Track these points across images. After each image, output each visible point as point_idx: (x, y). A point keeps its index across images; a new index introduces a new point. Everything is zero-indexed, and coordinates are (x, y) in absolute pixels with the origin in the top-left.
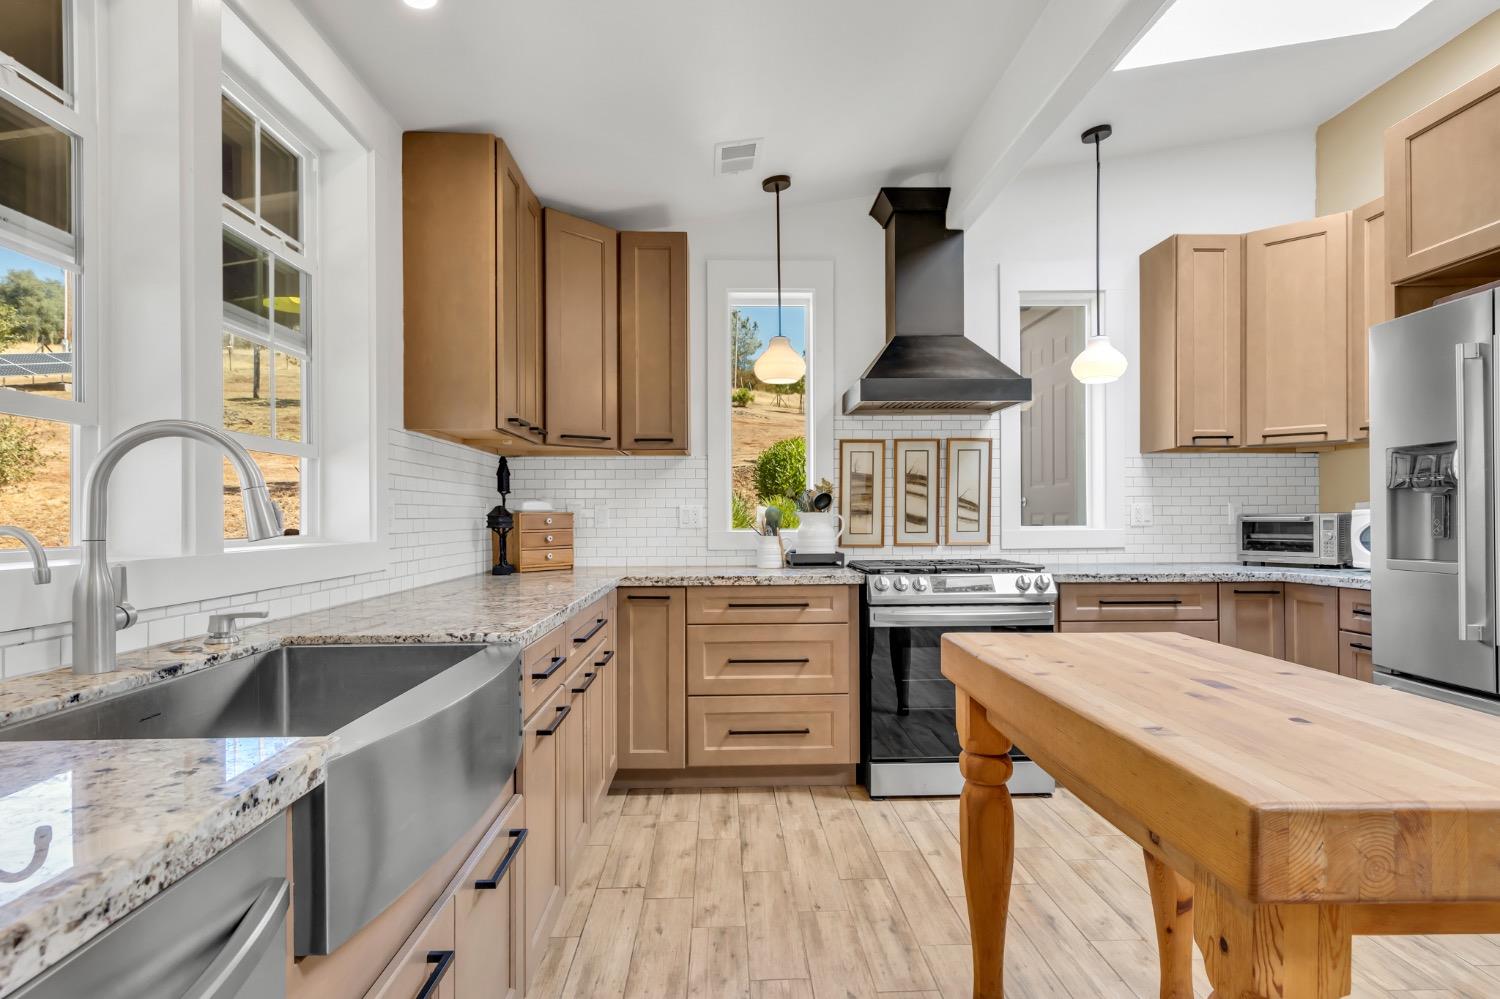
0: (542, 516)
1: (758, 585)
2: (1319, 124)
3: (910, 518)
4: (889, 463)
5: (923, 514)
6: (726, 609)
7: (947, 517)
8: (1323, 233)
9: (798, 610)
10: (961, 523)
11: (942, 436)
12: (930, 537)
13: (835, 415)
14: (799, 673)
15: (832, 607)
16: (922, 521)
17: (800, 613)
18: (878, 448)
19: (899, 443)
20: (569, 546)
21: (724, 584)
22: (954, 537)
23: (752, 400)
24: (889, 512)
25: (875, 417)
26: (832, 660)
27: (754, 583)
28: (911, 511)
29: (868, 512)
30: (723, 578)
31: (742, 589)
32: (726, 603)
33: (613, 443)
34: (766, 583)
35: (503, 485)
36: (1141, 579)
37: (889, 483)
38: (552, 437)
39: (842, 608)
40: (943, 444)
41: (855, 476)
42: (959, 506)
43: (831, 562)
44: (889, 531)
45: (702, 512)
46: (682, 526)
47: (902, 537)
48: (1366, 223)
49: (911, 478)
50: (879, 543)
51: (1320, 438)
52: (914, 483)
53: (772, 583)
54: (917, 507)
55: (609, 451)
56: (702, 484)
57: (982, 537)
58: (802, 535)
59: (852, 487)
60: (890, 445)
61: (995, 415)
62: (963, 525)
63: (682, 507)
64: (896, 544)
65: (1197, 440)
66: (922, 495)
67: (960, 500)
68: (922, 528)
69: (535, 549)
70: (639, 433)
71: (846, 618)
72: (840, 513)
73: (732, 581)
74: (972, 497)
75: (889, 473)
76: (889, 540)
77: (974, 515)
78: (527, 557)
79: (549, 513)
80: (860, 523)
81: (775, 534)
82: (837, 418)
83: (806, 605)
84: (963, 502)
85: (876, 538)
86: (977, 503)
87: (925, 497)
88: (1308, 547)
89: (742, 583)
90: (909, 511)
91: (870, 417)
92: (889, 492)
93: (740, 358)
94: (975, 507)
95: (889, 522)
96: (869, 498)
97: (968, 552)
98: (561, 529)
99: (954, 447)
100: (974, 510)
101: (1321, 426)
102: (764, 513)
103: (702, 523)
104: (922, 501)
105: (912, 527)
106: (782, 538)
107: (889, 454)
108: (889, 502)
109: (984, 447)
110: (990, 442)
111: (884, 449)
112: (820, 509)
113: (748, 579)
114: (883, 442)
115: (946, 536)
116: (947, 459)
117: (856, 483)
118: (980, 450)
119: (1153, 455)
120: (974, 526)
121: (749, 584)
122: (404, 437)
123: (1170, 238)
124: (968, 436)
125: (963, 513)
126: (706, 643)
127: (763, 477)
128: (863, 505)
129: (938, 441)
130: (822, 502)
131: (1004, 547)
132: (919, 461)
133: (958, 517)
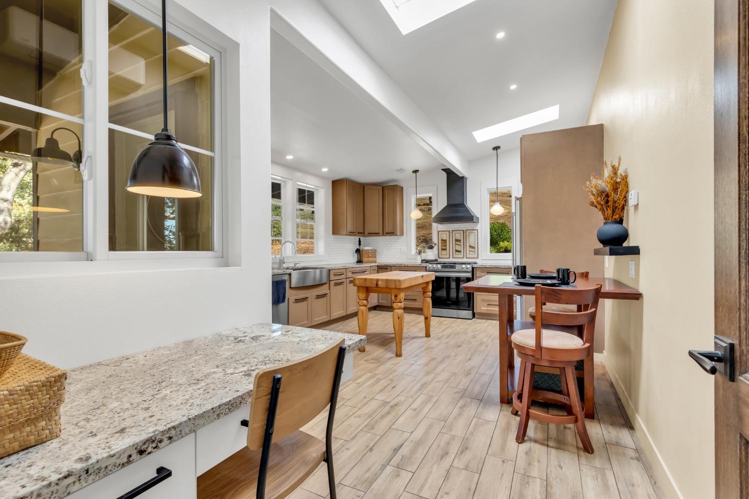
0: (368, 251)
3: (456, 251)
4: (451, 237)
7: (466, 250)
11: (464, 229)
12: (462, 256)
16: (460, 251)
19: (453, 231)
20: (376, 257)
21: (398, 266)
22: (468, 256)
24: (451, 249)
25: (448, 225)
29: (446, 249)
33: (381, 234)
35: (360, 244)
36: (497, 267)
37: (451, 242)
38: (366, 233)
41: (442, 240)
44: (451, 254)
45: (406, 250)
46: (402, 253)
47: (455, 256)
49: (457, 240)
52: (457, 242)
54: (458, 248)
55: (381, 236)
56: (406, 243)
57: (476, 256)
58: (426, 255)
59: (441, 243)
60: (451, 232)
62: (471, 253)
63: (401, 248)
64: (453, 258)
66: (459, 245)
67: (470, 246)
68: (460, 253)
69: (367, 257)
70: (387, 231)
72: (439, 249)
73: (400, 265)
74: (473, 245)
75: (451, 239)
76: (451, 257)
77: (474, 250)
78: (365, 259)
79: (370, 250)
80: (444, 252)
81: (420, 255)
84: (470, 247)
85: (448, 256)
87: (461, 245)
89: (402, 265)
90: (456, 249)
91: (446, 225)
92: (451, 244)
94: (473, 248)
95: (451, 252)
96: (446, 246)
98: (374, 253)
99: (468, 232)
102: (418, 249)
103: (406, 252)
105: (457, 253)
106: (422, 256)
107: (451, 234)
108: (451, 247)
110: (478, 230)
111: (449, 233)
112: (430, 249)
114: (449, 231)
115: (466, 255)
116: (466, 235)
118: (475, 233)
120: (474, 253)
122: (332, 236)
124: (472, 229)
125: (471, 249)
128: (444, 248)
130: (430, 247)
131: (482, 258)
132: (458, 236)
133: (469, 251)
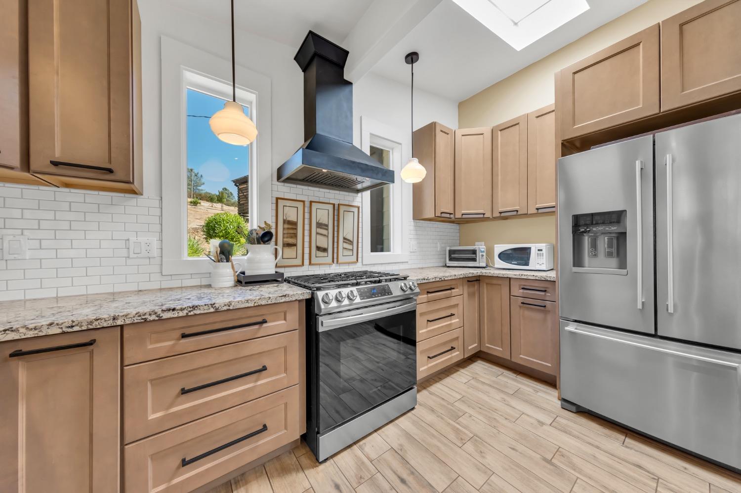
1: (217, 311)
2: (460, 101)
3: (318, 248)
4: (307, 216)
5: (326, 246)
6: (178, 339)
7: (338, 248)
8: (482, 134)
9: (256, 327)
10: (345, 251)
11: (336, 202)
12: (329, 260)
13: (272, 181)
14: (256, 381)
15: (285, 319)
16: (325, 250)
17: (259, 329)
18: (300, 205)
19: (313, 204)
21: (176, 315)
22: (341, 259)
23: (200, 203)
24: (307, 245)
25: (298, 186)
26: (286, 361)
27: (212, 310)
28: (319, 245)
29: (295, 245)
30: (174, 310)
31: (198, 317)
32: (178, 334)
34: (225, 308)
36: (443, 279)
37: (307, 227)
39: (294, 319)
40: (336, 206)
41: (286, 221)
42: (344, 242)
43: (275, 279)
44: (306, 256)
45: (155, 244)
46: (132, 255)
47: (314, 260)
48: (499, 132)
49: (320, 225)
50: (301, 264)
51: (482, 216)
52: (321, 228)
53: (231, 308)
54: (322, 242)
56: (157, 220)
57: (354, 259)
58: (250, 261)
59: (284, 229)
60: (307, 204)
61: (360, 194)
63: (133, 239)
64: (310, 264)
65: (442, 214)
66: (325, 235)
67: (345, 239)
68: (325, 254)
71: (297, 326)
72: (276, 244)
73: (185, 312)
74: (350, 237)
75: (307, 221)
76: (306, 262)
77: (350, 247)
80: (289, 252)
81: (228, 260)
82: (274, 183)
83: (264, 322)
85: (298, 261)
86: (352, 240)
87: (327, 236)
88: (474, 260)
89: (198, 312)
90: (318, 245)
91: (295, 186)
92: (307, 233)
93: (195, 188)
94: (351, 242)
95: (307, 251)
96: (295, 236)
97: (347, 267)
99: (342, 209)
100: (351, 244)
101: (482, 211)
102: (217, 245)
103: (155, 253)
104: (325, 239)
105: (319, 253)
106: (234, 263)
107: (307, 210)
108: (307, 239)
109: (356, 210)
110: (359, 208)
111: (304, 206)
112: (264, 242)
113: (206, 307)
114: (303, 202)
115: (337, 258)
116: (338, 215)
117: (286, 226)
118: (354, 212)
119: (418, 221)
120: (350, 253)
121: (206, 311)
123: (432, 123)
124: (348, 204)
125: (346, 246)
126: (151, 381)
127: (208, 230)
128: (291, 241)
129: (334, 205)
130: (265, 237)
131: (364, 264)
132: (323, 214)
133: (343, 248)
